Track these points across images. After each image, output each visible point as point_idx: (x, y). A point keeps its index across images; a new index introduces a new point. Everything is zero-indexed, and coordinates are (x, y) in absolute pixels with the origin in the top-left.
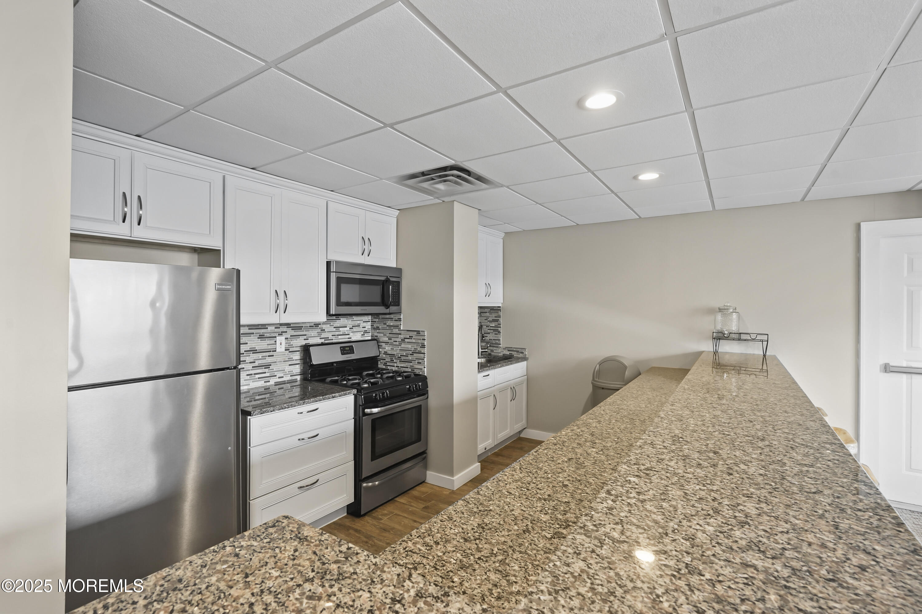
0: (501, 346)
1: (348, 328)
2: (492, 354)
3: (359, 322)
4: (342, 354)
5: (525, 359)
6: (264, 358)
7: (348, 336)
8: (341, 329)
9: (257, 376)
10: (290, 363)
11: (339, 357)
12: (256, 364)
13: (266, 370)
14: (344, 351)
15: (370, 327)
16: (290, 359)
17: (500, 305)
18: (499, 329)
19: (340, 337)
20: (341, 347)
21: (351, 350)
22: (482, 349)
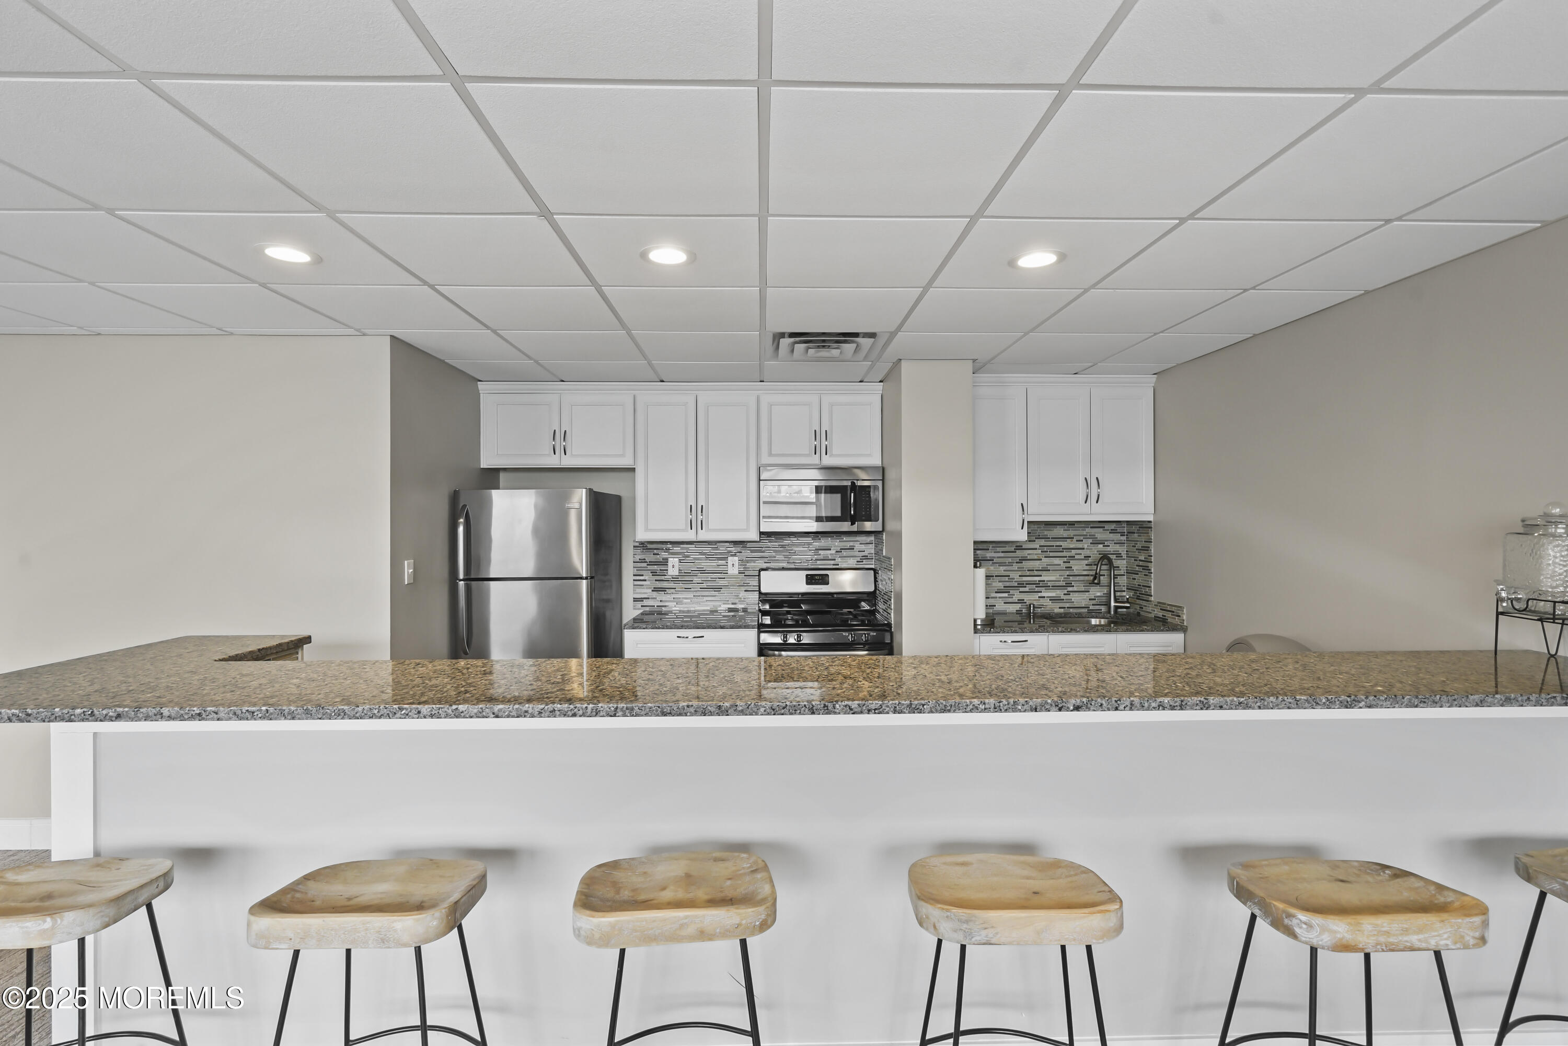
0: (1152, 599)
1: (833, 552)
2: (1142, 613)
3: (851, 544)
4: (808, 583)
5: (1183, 629)
6: (713, 580)
7: (832, 562)
8: (820, 552)
9: (706, 599)
10: (746, 588)
11: (803, 588)
12: (704, 585)
13: (716, 593)
14: (810, 580)
15: (873, 551)
16: (747, 585)
17: (1151, 518)
18: (1149, 564)
19: (818, 562)
20: (807, 575)
21: (824, 580)
22: (1116, 601)
